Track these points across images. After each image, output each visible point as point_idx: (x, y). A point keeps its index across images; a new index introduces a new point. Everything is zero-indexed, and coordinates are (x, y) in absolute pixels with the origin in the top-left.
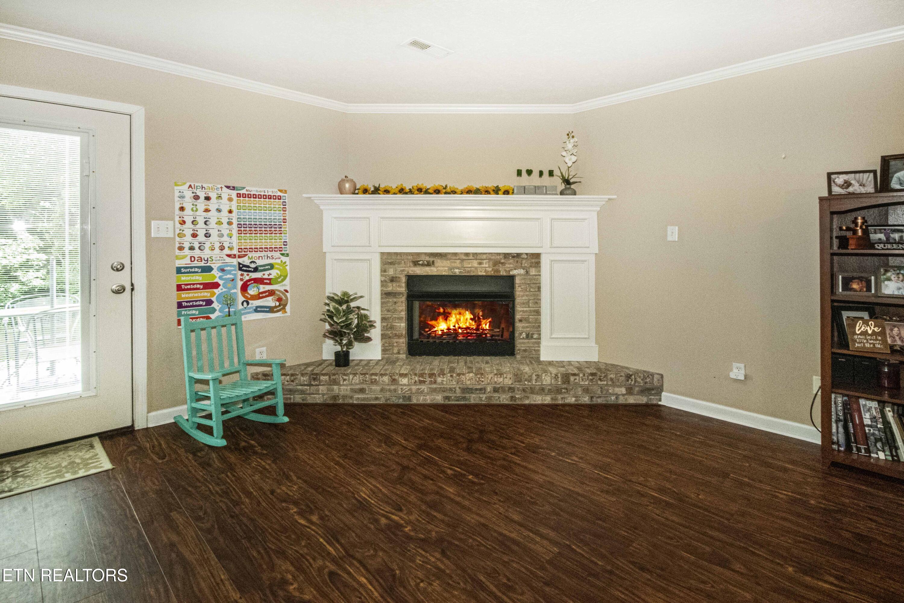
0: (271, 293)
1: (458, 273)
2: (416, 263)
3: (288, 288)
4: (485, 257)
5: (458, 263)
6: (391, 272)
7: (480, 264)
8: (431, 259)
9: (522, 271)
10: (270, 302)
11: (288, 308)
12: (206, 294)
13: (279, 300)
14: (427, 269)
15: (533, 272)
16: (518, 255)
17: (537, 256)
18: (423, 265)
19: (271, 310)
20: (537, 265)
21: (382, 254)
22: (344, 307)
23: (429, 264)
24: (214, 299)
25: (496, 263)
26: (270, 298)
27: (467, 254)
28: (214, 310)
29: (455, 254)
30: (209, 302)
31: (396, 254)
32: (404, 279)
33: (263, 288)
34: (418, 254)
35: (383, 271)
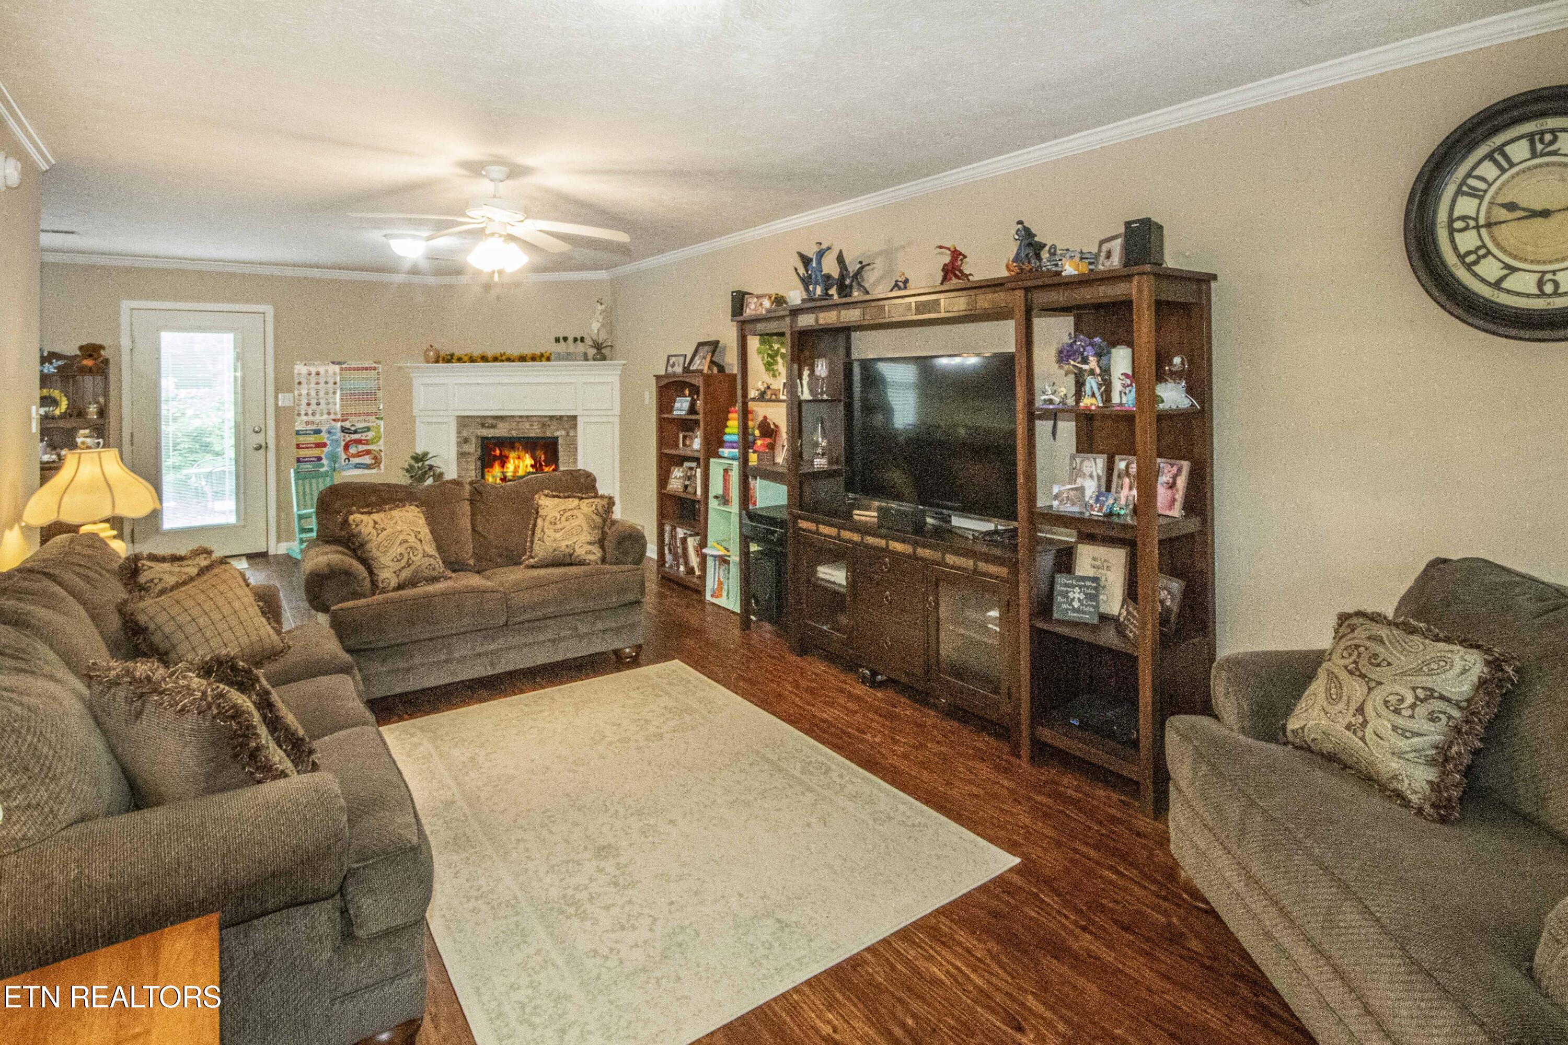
0: (368, 452)
1: (515, 435)
2: (483, 426)
3: (382, 448)
4: (535, 419)
5: (514, 425)
6: (465, 433)
7: (531, 425)
8: (494, 422)
9: (563, 433)
10: (367, 460)
11: (382, 466)
12: (316, 452)
13: (375, 458)
14: (491, 430)
15: (572, 434)
16: (561, 417)
17: (575, 417)
18: (488, 427)
19: (368, 467)
20: (575, 427)
21: (458, 417)
22: (420, 464)
23: (493, 426)
24: (323, 456)
25: (544, 425)
26: (367, 457)
27: (521, 417)
28: (323, 465)
29: (513, 417)
30: (320, 459)
31: (468, 417)
32: (474, 440)
33: (362, 448)
34: (485, 417)
35: (459, 432)
